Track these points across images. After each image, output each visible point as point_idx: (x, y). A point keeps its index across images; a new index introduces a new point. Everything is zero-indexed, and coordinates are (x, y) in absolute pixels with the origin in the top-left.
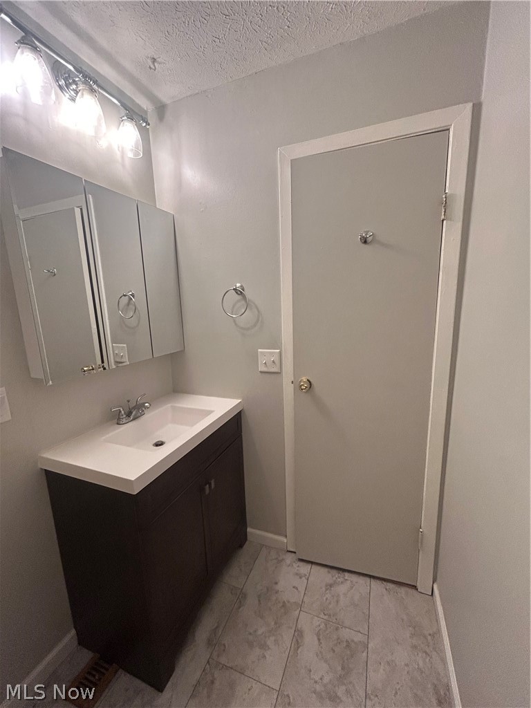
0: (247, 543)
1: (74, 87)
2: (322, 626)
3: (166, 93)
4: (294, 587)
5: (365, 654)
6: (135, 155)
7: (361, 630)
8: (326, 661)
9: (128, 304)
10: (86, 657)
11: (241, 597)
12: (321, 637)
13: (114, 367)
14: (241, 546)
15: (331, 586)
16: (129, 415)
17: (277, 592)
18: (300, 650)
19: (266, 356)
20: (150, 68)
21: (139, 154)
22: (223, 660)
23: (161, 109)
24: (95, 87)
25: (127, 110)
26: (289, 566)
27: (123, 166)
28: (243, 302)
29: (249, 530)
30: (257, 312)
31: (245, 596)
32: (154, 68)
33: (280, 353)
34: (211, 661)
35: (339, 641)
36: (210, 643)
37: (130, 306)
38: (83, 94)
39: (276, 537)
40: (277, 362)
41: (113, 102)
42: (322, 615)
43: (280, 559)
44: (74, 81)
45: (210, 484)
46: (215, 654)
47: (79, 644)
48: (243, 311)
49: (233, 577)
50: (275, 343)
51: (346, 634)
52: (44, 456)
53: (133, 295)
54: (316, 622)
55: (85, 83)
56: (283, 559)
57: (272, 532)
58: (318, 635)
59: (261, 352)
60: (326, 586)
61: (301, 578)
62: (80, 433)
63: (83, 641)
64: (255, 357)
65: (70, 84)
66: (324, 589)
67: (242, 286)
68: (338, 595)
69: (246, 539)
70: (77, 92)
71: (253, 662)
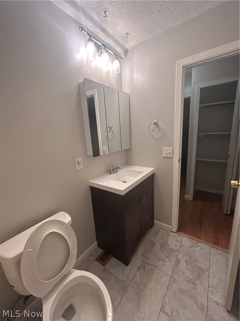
0: (154, 226)
1: (100, 51)
2: (188, 259)
3: (129, 45)
4: (175, 244)
5: (208, 273)
6: (117, 72)
7: (206, 264)
8: (190, 271)
9: (110, 130)
10: (100, 251)
11: (153, 244)
12: (188, 263)
13: (103, 155)
14: (152, 227)
15: (192, 247)
16: (113, 171)
17: (168, 245)
18: (179, 265)
19: (166, 151)
20: (126, 37)
21: (119, 71)
22: (148, 262)
23: (126, 52)
24: (107, 49)
25: (116, 55)
26: (173, 237)
27: (113, 77)
28: (157, 128)
29: (155, 221)
30: (163, 132)
31: (155, 244)
32: (127, 37)
33: (173, 150)
34: (144, 261)
35: (196, 266)
36: (143, 255)
37: (111, 131)
38: (103, 53)
39: (166, 225)
40: (171, 153)
41: (111, 53)
42: (188, 256)
43: (169, 234)
44: (101, 49)
45: (144, 199)
46: (145, 260)
47: (98, 246)
48: (157, 132)
49: (149, 236)
50: (171, 145)
51: (199, 264)
52: (91, 181)
53: (112, 127)
54: (185, 258)
55: (105, 49)
56: (170, 234)
57: (164, 223)
58: (186, 262)
59: (164, 149)
60: (190, 246)
61: (178, 242)
62: (99, 175)
63: (99, 246)
64: (161, 151)
65: (99, 50)
66: (188, 247)
67: (157, 121)
68: (195, 251)
69: (154, 225)
70: (101, 53)
71: (160, 265)
